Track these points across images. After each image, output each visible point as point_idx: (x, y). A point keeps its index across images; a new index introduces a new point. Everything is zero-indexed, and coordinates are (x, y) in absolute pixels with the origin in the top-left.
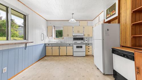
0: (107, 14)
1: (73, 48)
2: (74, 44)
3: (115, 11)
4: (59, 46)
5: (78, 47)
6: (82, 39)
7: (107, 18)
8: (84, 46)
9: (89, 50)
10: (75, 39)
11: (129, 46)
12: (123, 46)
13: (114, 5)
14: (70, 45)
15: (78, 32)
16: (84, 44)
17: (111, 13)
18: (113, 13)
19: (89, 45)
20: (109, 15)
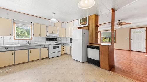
0: (81, 22)
1: (48, 50)
2: (51, 45)
3: (86, 22)
4: (29, 49)
5: (54, 48)
6: (55, 39)
7: (80, 25)
8: (60, 46)
9: (63, 49)
10: (48, 39)
11: (94, 43)
12: (90, 44)
13: (86, 18)
14: (45, 46)
15: (53, 32)
16: (60, 44)
17: (84, 23)
18: (85, 23)
19: (63, 45)
20: (82, 24)
